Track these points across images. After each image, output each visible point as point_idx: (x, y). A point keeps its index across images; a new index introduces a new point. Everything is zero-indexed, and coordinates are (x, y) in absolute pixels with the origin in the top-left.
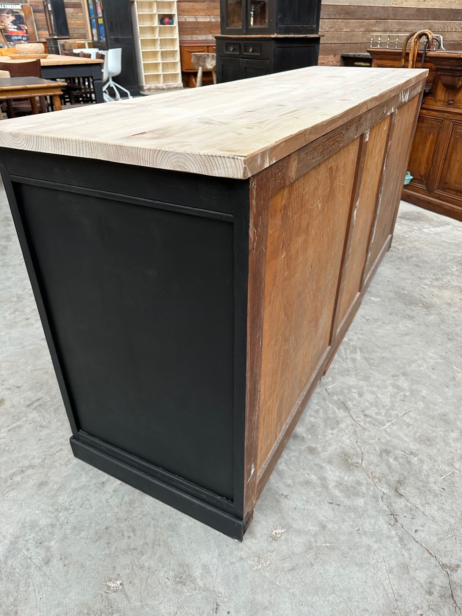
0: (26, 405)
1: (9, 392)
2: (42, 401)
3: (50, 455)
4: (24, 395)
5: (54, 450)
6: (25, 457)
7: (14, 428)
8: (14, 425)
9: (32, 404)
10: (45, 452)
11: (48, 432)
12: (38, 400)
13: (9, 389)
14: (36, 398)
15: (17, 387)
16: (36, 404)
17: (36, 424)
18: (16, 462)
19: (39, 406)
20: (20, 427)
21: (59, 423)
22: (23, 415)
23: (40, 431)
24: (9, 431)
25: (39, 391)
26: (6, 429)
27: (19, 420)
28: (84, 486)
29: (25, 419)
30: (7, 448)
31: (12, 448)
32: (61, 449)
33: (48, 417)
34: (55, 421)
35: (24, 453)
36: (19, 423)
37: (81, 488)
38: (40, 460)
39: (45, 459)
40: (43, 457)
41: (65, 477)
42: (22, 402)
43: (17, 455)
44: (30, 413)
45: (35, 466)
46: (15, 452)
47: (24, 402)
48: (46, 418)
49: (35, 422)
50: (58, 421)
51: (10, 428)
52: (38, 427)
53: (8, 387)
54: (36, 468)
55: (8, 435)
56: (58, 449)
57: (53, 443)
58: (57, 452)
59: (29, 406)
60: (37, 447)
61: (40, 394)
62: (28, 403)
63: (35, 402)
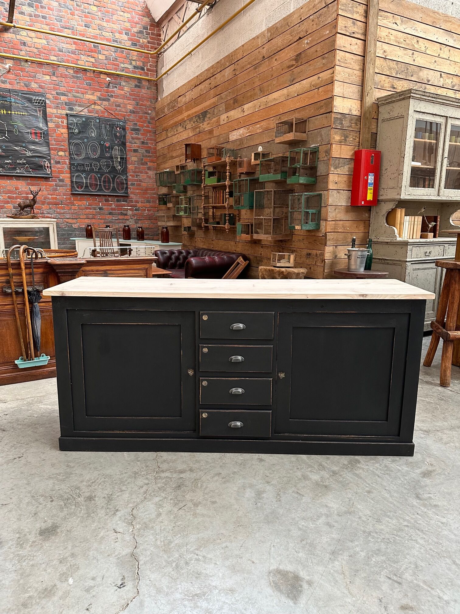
0: (400, 585)
1: (389, 606)
2: (390, 575)
3: (439, 554)
4: (388, 591)
5: (434, 554)
6: (449, 569)
7: (429, 586)
8: (425, 587)
9: (396, 582)
10: (438, 558)
11: (420, 562)
12: (390, 578)
13: (386, 608)
14: (388, 580)
15: (381, 601)
16: (395, 578)
17: (416, 571)
18: (457, 574)
19: (396, 576)
20: (425, 582)
21: (408, 557)
22: (411, 584)
23: (421, 566)
24: (432, 589)
25: (379, 581)
26: (433, 592)
27: (418, 586)
28: (450, 531)
29: (415, 581)
30: (449, 584)
31: (447, 580)
32: (431, 549)
33: (405, 565)
34: (406, 560)
35: (447, 571)
36: (421, 584)
37: (452, 533)
38: (446, 559)
39: (444, 557)
40: (442, 558)
41: (450, 542)
42: (398, 590)
43: (452, 575)
44: (407, 580)
45: (453, 561)
46: (449, 577)
47: (397, 588)
48: (407, 567)
49: (415, 573)
50: (406, 558)
51: (430, 589)
52: (418, 570)
53: (383, 610)
54: (454, 559)
55: (437, 588)
56: (431, 551)
57: (427, 555)
58: (434, 551)
59: (400, 583)
60: (437, 565)
61: (382, 579)
62: (396, 585)
63: (393, 580)
